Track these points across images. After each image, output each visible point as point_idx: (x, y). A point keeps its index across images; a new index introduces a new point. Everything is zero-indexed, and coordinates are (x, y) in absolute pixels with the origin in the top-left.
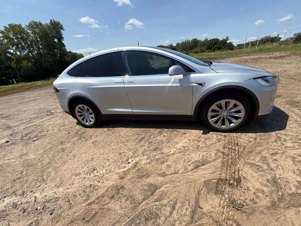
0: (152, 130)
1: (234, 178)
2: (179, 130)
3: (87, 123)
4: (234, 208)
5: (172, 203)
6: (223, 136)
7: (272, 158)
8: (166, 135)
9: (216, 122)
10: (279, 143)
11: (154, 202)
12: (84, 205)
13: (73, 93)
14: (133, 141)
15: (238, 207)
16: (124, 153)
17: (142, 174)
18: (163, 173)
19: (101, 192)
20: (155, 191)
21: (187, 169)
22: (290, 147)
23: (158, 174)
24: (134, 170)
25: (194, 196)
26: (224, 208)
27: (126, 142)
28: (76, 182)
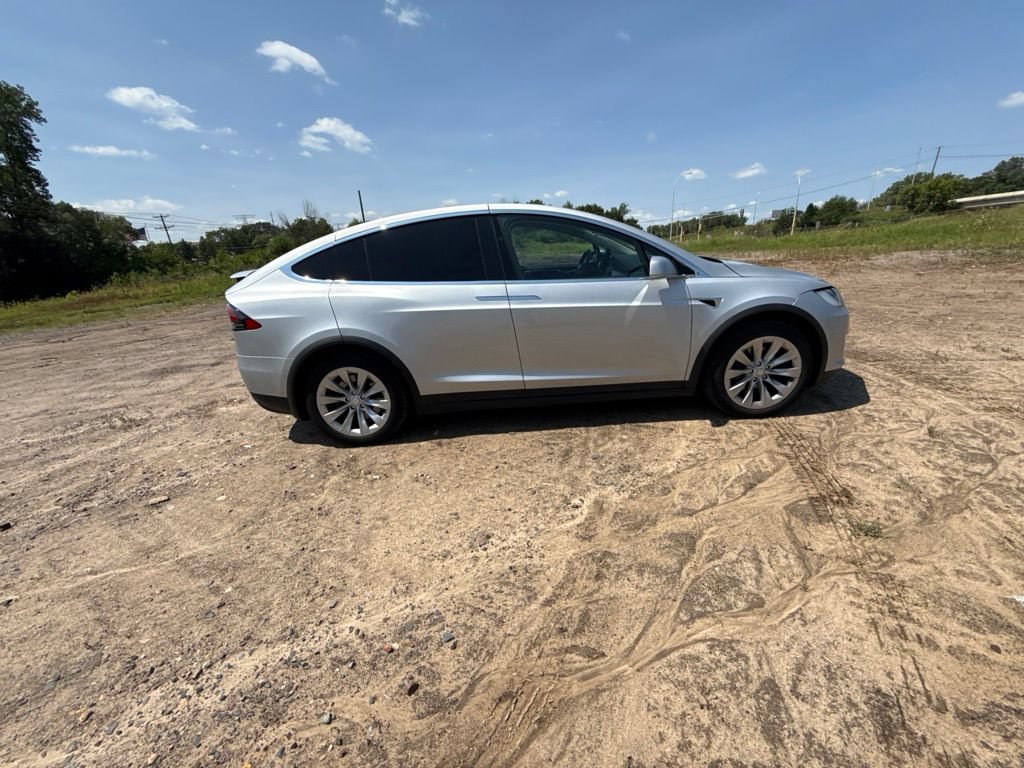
0: (580, 433)
1: (837, 493)
2: (651, 424)
3: (357, 431)
4: (866, 535)
5: (749, 554)
6: (762, 426)
7: (877, 450)
8: (624, 437)
9: (742, 395)
10: (875, 424)
11: (709, 562)
12: (533, 607)
13: (316, 332)
14: (543, 460)
15: (873, 532)
16: (540, 488)
17: (636, 524)
18: (683, 509)
19: (559, 574)
20: (695, 543)
21: (733, 493)
22: (896, 429)
23: (675, 515)
24: (605, 518)
25: (782, 534)
26: (850, 540)
27: (525, 465)
28: (457, 572)
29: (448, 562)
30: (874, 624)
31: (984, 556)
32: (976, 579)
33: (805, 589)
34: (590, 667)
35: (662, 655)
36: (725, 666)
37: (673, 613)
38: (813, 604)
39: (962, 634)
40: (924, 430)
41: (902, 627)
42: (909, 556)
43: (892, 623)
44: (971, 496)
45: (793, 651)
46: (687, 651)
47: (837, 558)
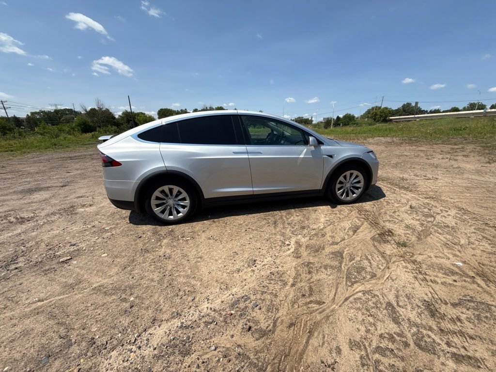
0: (277, 213)
1: (387, 231)
2: (307, 208)
3: (171, 217)
4: (402, 246)
5: (364, 257)
6: (351, 207)
7: (395, 215)
8: (297, 214)
10: (391, 205)
11: (350, 262)
12: (287, 288)
14: (266, 226)
15: (404, 245)
16: (270, 238)
17: (317, 250)
18: (333, 242)
19: (293, 273)
20: (342, 255)
21: (349, 234)
22: (399, 207)
23: (330, 245)
24: (303, 248)
25: (373, 248)
26: (397, 248)
27: (258, 228)
28: (247, 278)
29: (241, 274)
30: (416, 278)
31: (442, 250)
32: (442, 258)
33: (388, 268)
34: (321, 308)
35: (346, 299)
36: (371, 300)
37: (344, 283)
38: (393, 273)
39: (444, 278)
40: (408, 207)
41: (424, 278)
42: (419, 253)
43: (421, 276)
44: (431, 230)
45: (393, 291)
46: (355, 296)
47: (395, 256)
